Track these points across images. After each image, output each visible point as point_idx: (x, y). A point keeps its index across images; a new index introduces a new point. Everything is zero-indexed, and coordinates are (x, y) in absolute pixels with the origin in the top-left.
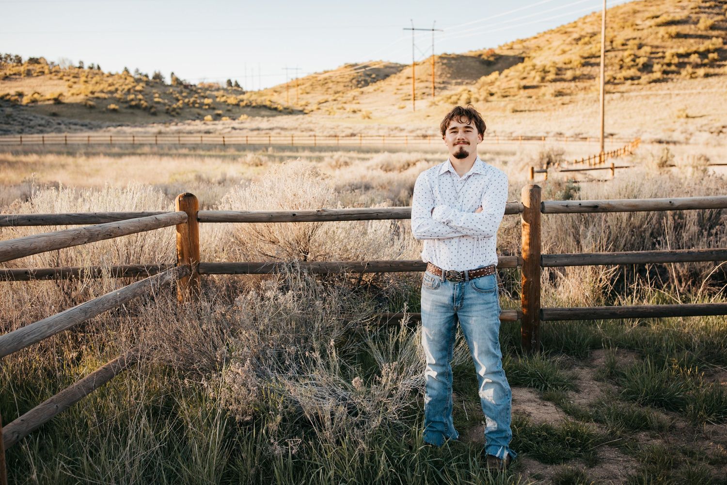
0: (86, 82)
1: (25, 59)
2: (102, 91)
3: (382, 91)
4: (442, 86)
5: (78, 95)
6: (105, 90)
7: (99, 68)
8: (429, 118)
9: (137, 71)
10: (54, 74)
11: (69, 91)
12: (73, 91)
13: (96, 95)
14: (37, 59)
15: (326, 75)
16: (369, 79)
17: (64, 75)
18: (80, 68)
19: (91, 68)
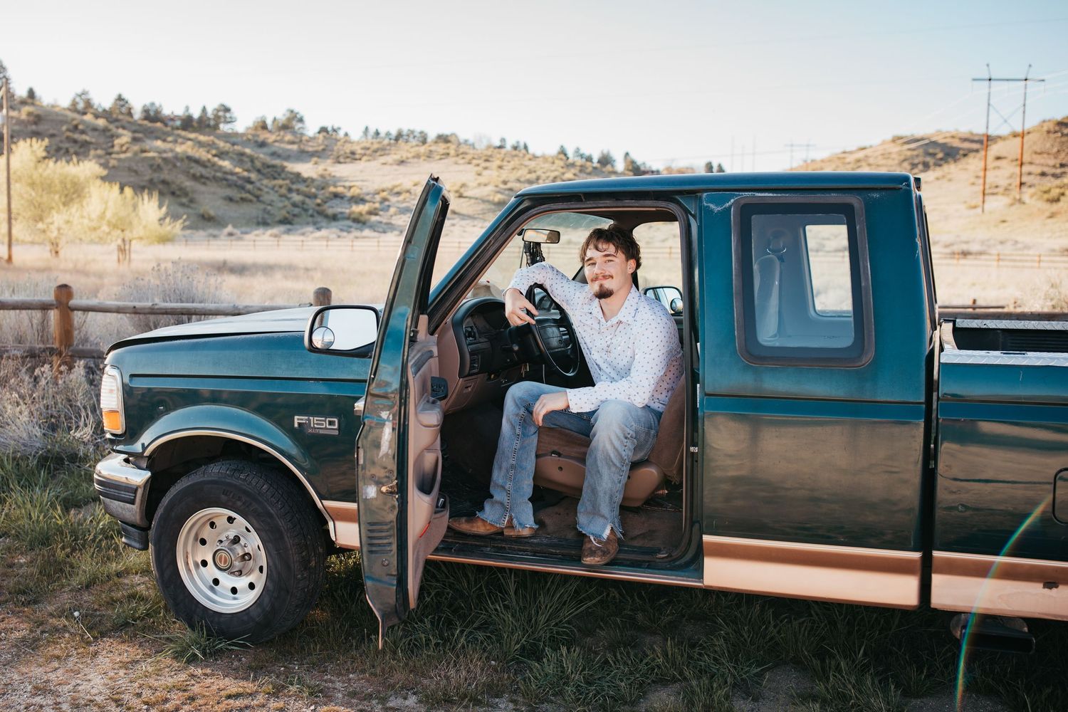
0: (500, 167)
1: (432, 136)
2: (518, 180)
3: (950, 180)
4: (1059, 171)
5: (485, 185)
6: (522, 179)
7: (526, 147)
8: (1005, 225)
9: (578, 150)
10: (461, 156)
11: (476, 179)
12: (482, 180)
13: (509, 185)
14: (447, 136)
15: (861, 155)
16: (930, 160)
17: (474, 158)
18: (500, 147)
19: (515, 148)
